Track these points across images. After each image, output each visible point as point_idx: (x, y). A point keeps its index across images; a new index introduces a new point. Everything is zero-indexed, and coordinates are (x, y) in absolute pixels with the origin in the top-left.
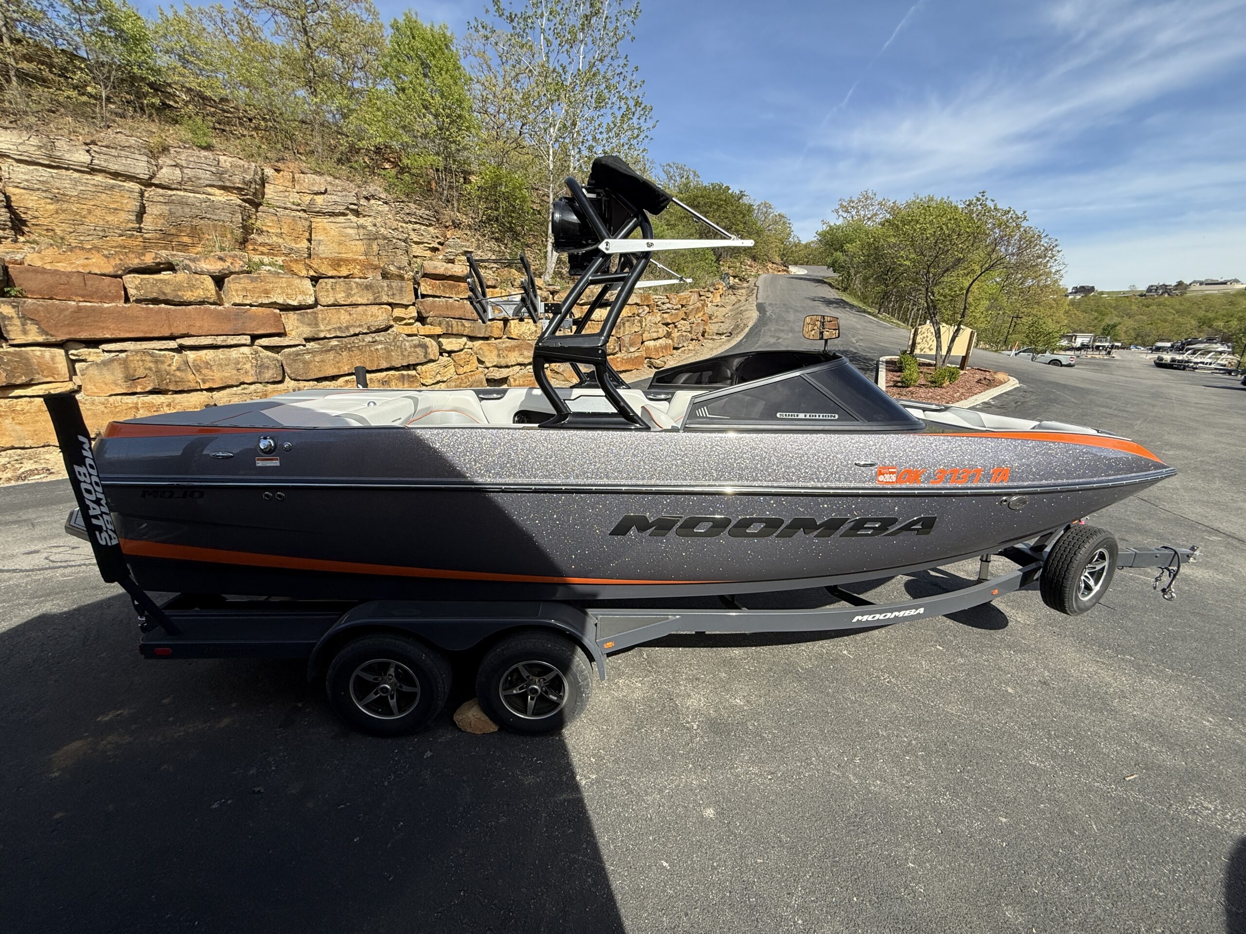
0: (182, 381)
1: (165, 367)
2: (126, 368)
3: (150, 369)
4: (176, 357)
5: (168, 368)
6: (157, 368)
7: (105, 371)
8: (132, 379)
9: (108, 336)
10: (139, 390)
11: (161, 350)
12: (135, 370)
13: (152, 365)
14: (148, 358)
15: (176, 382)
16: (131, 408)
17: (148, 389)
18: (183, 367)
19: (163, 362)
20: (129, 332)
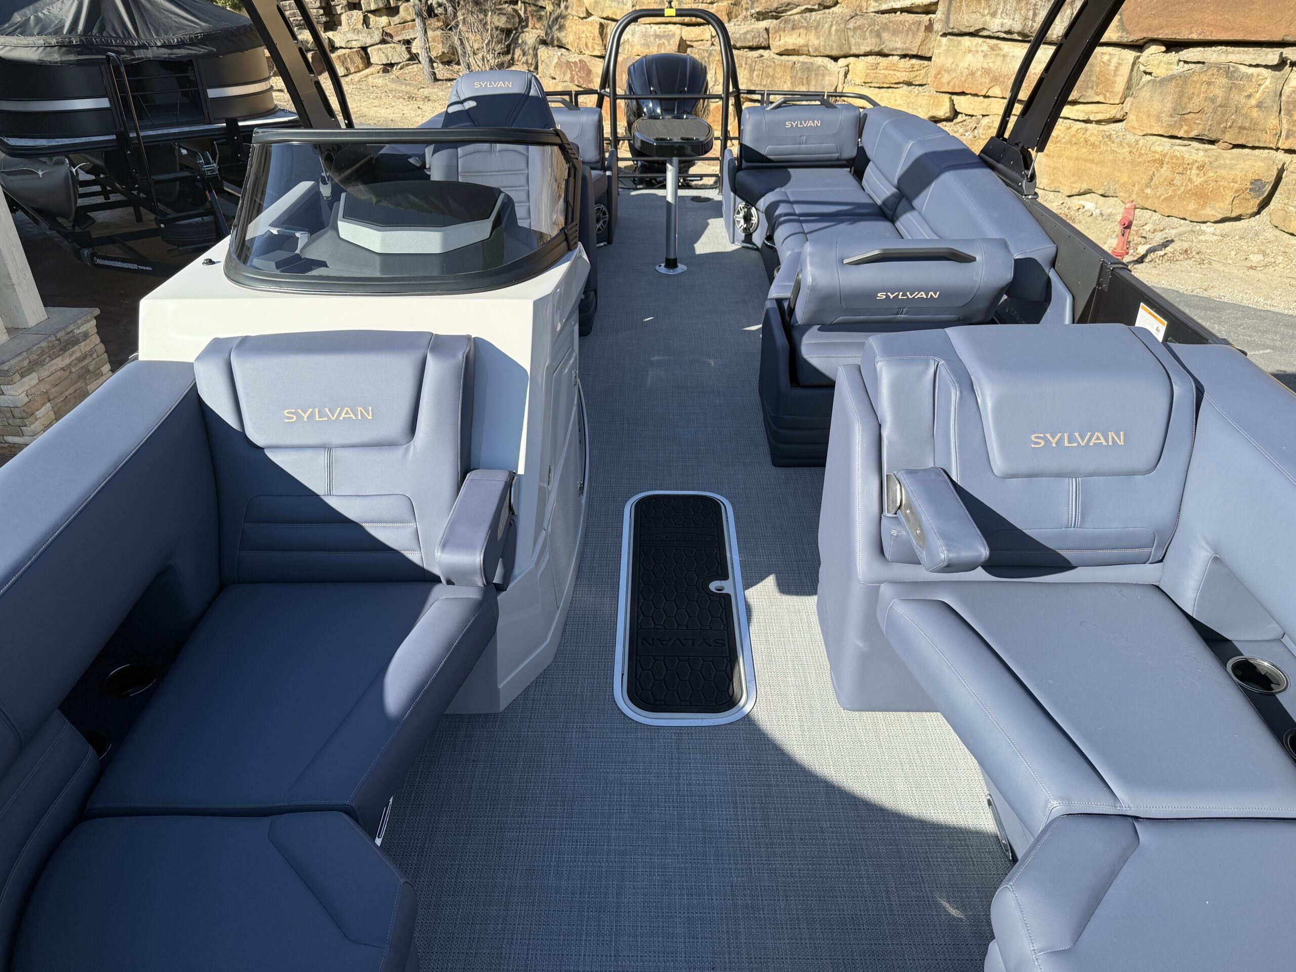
0: (1254, 127)
1: (1238, 98)
2: (1181, 95)
3: (1213, 100)
4: (1268, 82)
5: (1243, 101)
6: (1227, 99)
7: (1157, 97)
8: (1180, 113)
9: (1194, 36)
10: (1181, 134)
11: (1250, 66)
12: (1190, 99)
13: (1218, 92)
14: (1224, 81)
15: (1242, 128)
16: (1155, 161)
17: (1192, 135)
18: (1269, 102)
19: (1241, 89)
20: (1225, 29)
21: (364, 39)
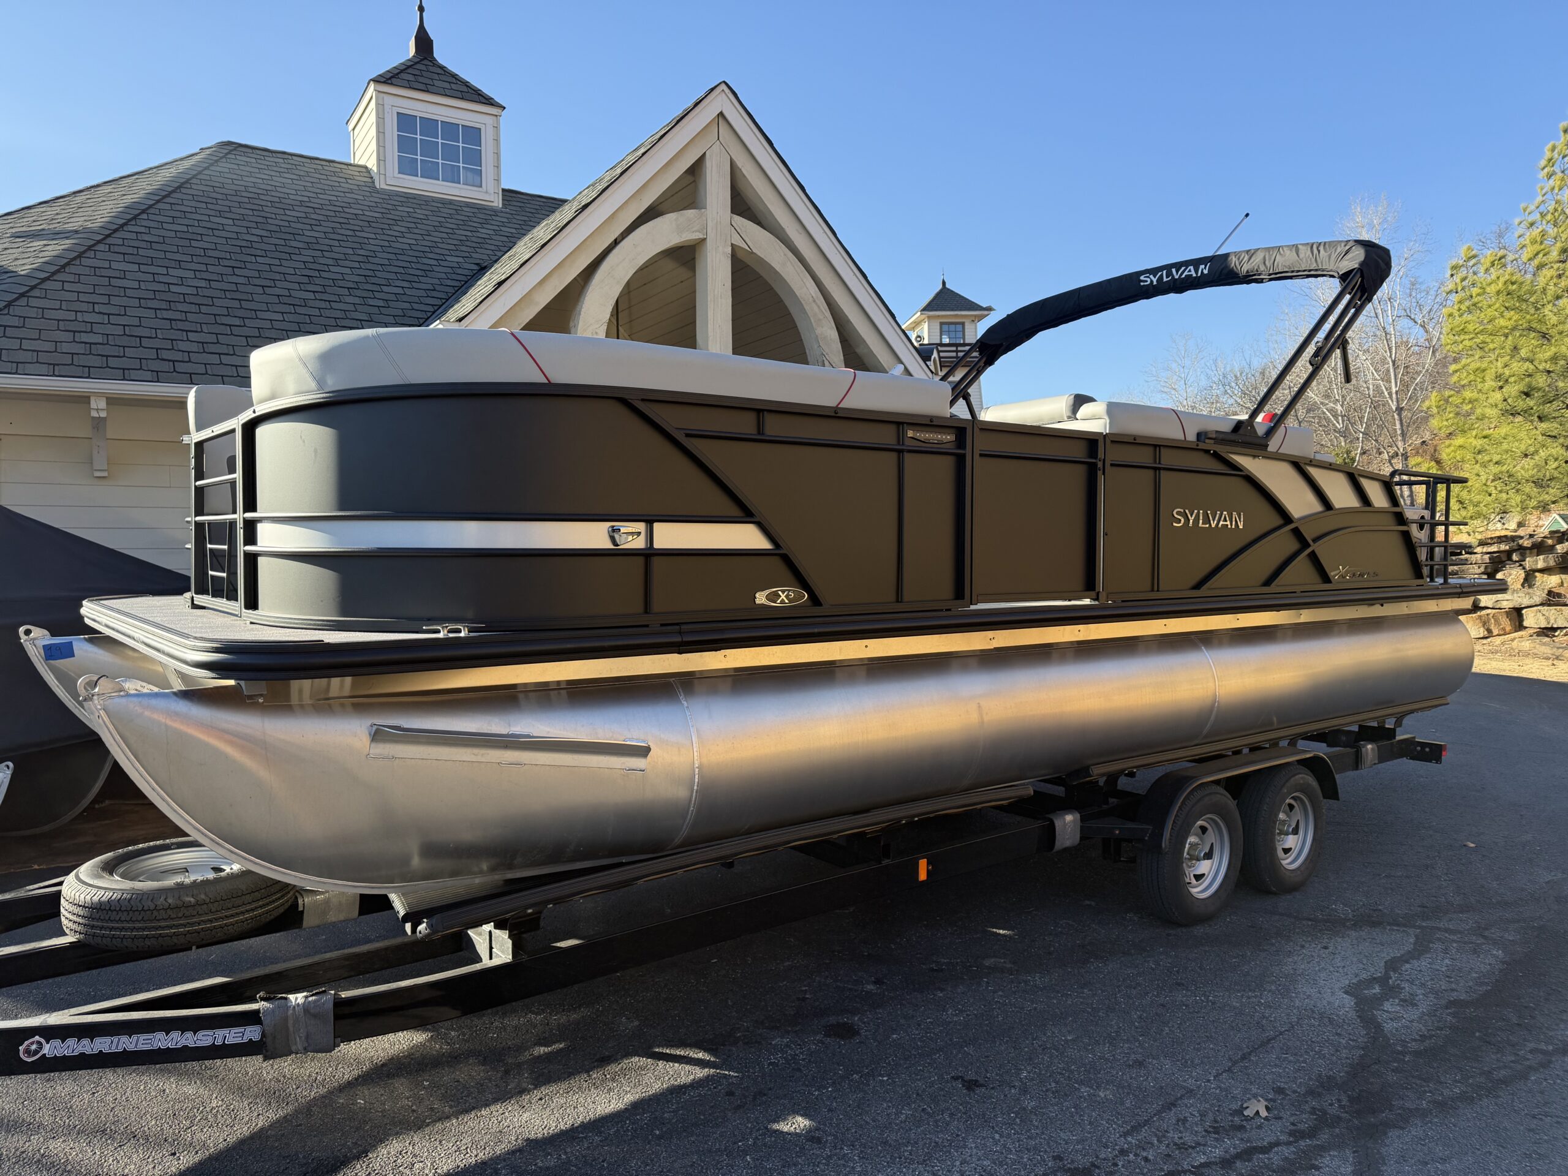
21: (1520, 600)
